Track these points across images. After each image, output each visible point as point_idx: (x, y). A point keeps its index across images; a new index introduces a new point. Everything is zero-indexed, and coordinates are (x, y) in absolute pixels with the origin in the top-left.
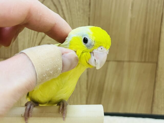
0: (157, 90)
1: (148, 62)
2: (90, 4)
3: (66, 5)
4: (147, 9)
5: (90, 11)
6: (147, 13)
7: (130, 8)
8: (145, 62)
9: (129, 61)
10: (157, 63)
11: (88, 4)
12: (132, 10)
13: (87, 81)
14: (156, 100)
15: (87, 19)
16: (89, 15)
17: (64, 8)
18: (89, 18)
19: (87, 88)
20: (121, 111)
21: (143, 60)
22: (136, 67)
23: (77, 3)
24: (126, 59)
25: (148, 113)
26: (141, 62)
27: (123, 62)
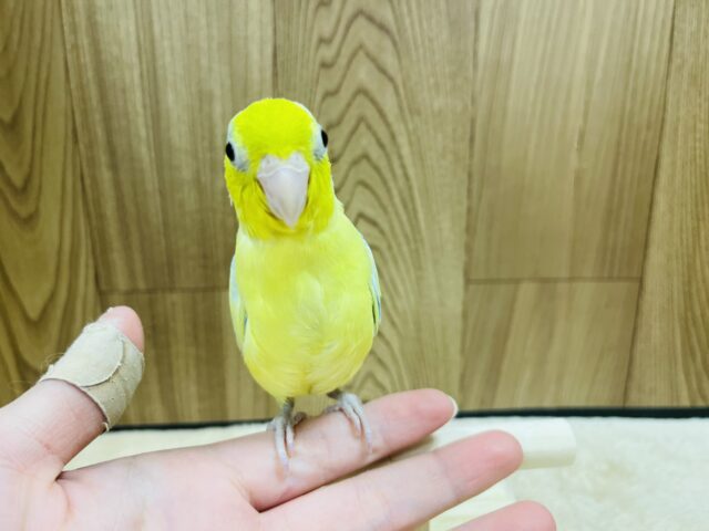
0: (640, 346)
1: (619, 279)
2: (472, 140)
3: (411, 144)
4: (619, 144)
5: (471, 156)
6: (618, 154)
7: (576, 145)
8: (610, 278)
9: (572, 279)
10: (641, 281)
11: (468, 136)
12: (580, 150)
13: (464, 334)
14: (636, 373)
15: (465, 177)
16: (470, 166)
17: (405, 151)
18: (470, 176)
19: (463, 351)
20: (548, 404)
21: (606, 275)
22: (586, 292)
23: (440, 136)
24: (564, 274)
25: (618, 404)
26: (599, 279)
27: (556, 280)
